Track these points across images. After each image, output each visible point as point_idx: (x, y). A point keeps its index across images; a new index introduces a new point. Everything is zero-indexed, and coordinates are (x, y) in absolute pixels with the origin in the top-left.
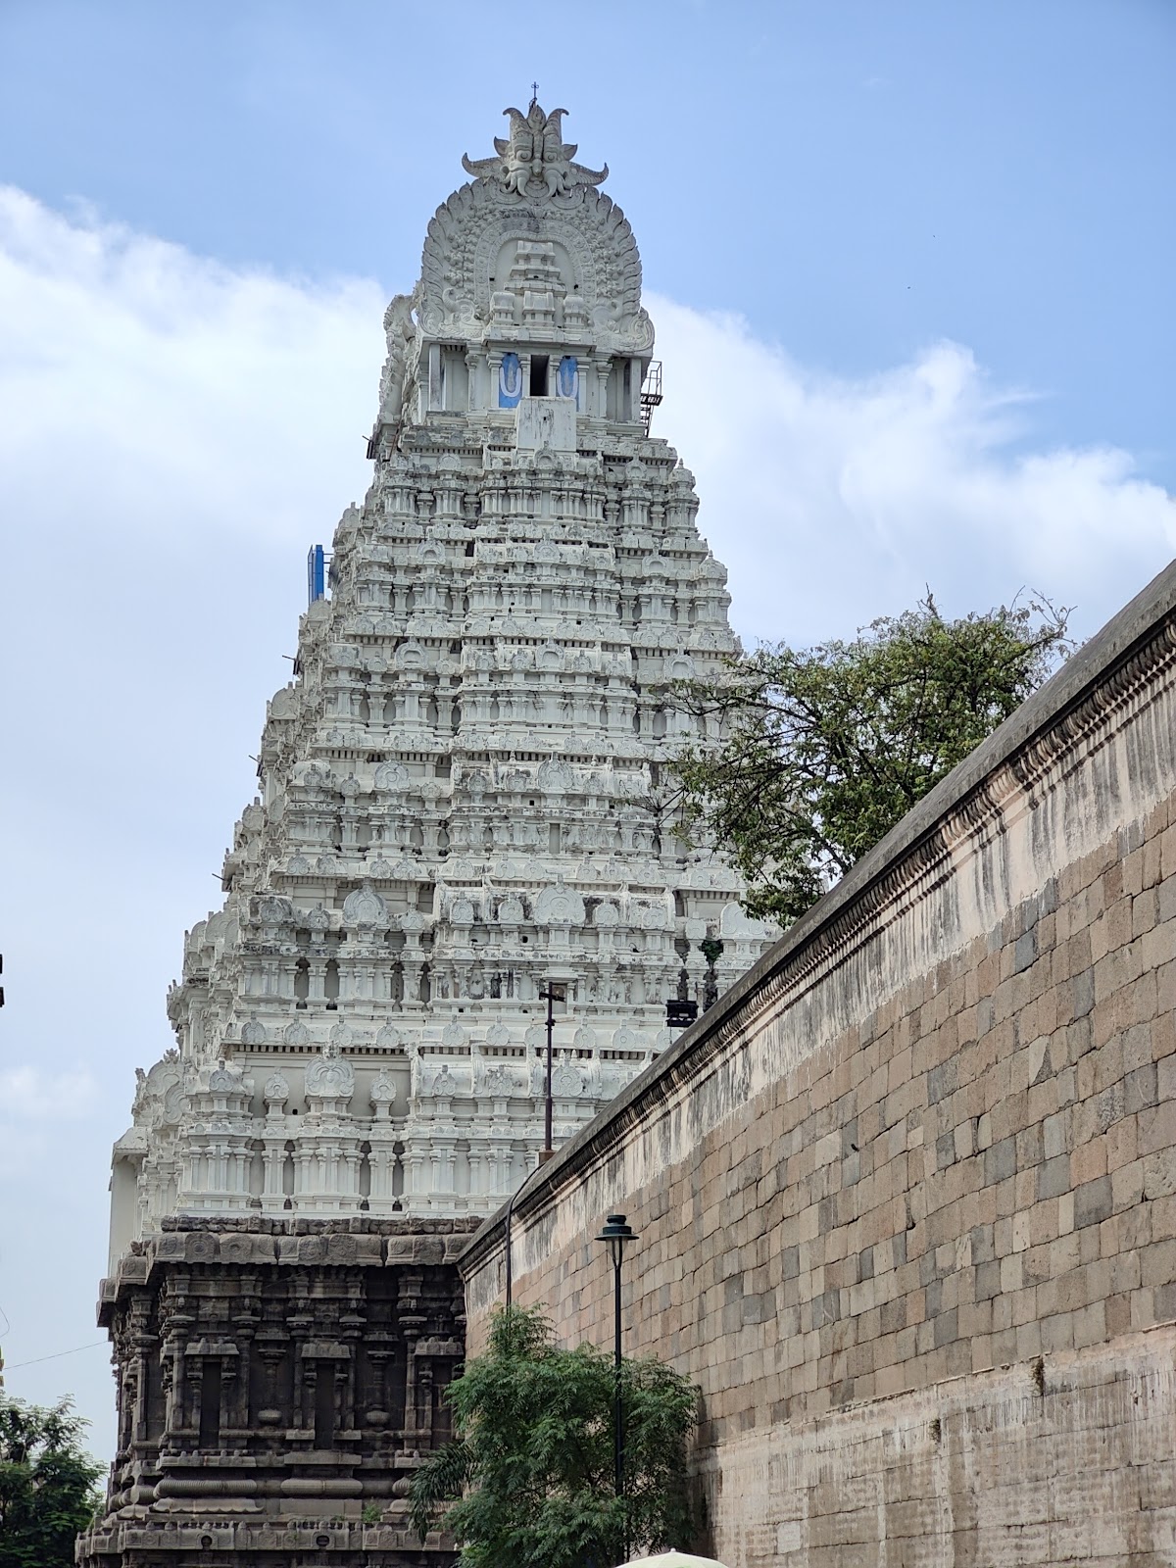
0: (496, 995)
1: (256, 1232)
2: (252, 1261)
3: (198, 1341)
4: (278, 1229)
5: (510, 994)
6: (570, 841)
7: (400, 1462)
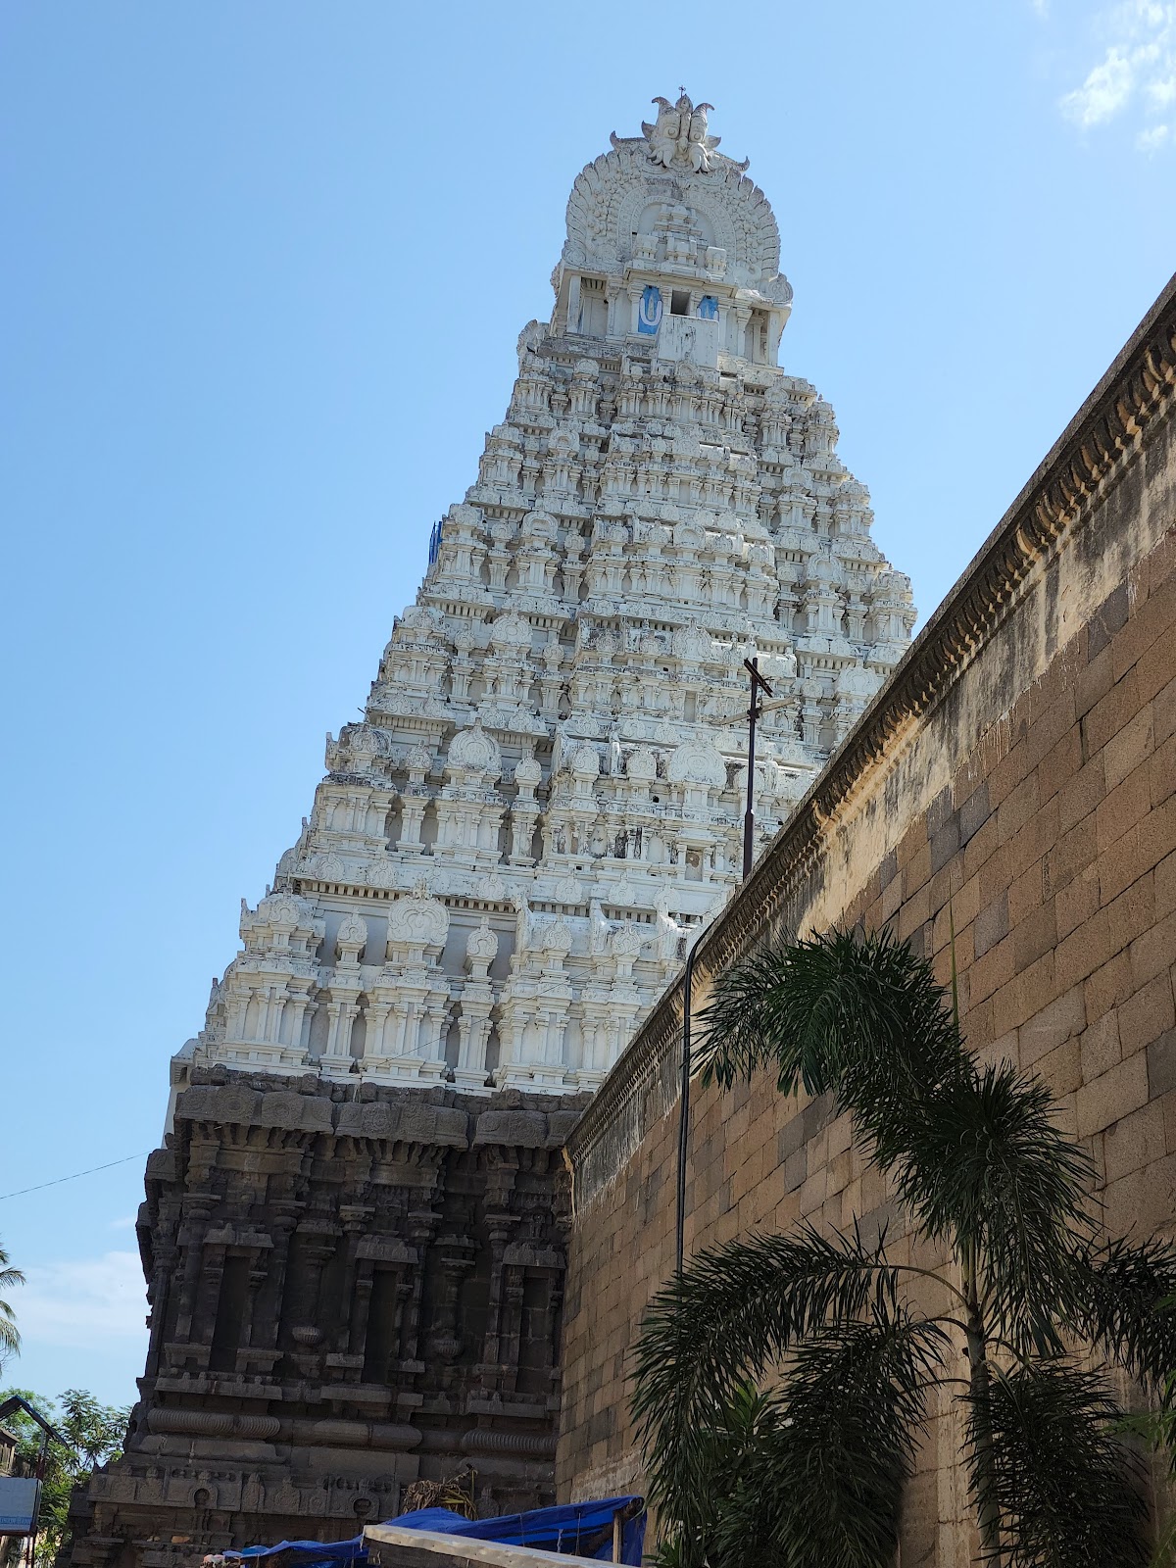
0: (621, 855)
1: (311, 1094)
2: (301, 1127)
3: (222, 1228)
4: (339, 1095)
5: (637, 855)
6: (707, 710)
7: (473, 1405)
